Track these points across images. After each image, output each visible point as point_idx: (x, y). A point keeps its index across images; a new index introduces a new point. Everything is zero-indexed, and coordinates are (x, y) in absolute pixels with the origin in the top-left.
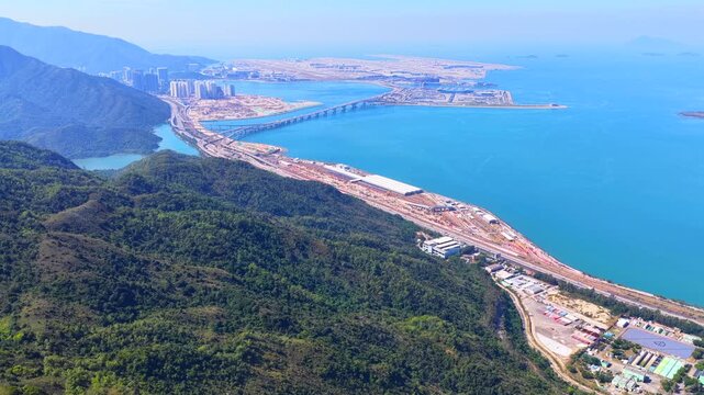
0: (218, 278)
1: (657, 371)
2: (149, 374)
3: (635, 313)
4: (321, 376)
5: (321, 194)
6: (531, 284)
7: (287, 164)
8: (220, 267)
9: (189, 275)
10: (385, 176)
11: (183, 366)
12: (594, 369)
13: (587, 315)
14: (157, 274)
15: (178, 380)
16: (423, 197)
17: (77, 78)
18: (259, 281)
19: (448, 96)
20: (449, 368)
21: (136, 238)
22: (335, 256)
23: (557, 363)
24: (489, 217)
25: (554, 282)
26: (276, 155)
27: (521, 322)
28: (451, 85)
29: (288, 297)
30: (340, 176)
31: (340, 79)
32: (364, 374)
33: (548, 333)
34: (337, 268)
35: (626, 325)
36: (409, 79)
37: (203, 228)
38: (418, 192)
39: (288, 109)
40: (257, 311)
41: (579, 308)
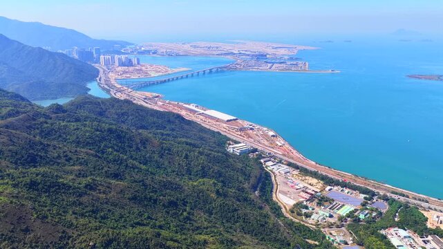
0: (87, 154)
1: (339, 212)
2: (30, 188)
3: (337, 183)
4: (129, 199)
5: (172, 119)
6: (284, 168)
7: (161, 104)
8: (90, 149)
9: (70, 152)
10: (218, 111)
11: (50, 187)
12: (304, 211)
13: (310, 184)
14: (53, 151)
15: (45, 192)
16: (237, 122)
17: (41, 53)
18: (111, 157)
19: (269, 65)
20: (210, 203)
21: (47, 134)
22: (162, 148)
23: (285, 208)
24: (271, 133)
25: (297, 167)
26: (156, 99)
27: (272, 188)
28: (272, 59)
29: (127, 166)
30: (191, 111)
31: (206, 55)
32: (154, 200)
33: (285, 193)
34: (162, 154)
35: (330, 190)
36: (248, 55)
37: (86, 130)
38: (234, 120)
39: (170, 72)
40: (102, 169)
41: (307, 181)
